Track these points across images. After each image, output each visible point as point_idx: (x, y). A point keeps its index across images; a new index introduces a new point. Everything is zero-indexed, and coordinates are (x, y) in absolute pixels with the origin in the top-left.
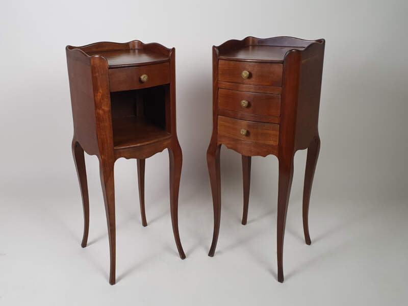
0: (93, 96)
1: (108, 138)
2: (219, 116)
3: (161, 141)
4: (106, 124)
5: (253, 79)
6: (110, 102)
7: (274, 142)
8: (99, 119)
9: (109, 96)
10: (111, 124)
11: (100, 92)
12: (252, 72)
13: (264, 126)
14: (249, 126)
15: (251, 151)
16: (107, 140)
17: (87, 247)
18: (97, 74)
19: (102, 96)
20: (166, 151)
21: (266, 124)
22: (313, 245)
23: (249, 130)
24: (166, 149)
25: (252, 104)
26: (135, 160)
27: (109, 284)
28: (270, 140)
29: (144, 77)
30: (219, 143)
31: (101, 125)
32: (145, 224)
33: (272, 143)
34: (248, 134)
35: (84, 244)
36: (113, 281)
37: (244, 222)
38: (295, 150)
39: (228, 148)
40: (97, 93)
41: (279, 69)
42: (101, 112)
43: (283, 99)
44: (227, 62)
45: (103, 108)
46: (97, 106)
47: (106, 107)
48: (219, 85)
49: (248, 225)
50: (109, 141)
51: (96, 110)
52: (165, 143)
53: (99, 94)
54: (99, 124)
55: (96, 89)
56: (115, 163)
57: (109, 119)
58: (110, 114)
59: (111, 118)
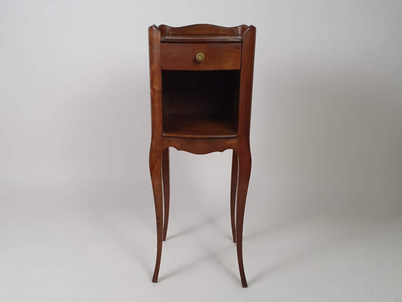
6: (160, 81)
10: (161, 105)
29: (200, 56)
45: (154, 86)
47: (157, 86)
50: (157, 126)
57: (159, 100)
58: (160, 95)
59: (161, 100)
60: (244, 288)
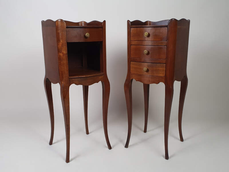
0: (57, 45)
1: (66, 71)
2: (131, 62)
3: (97, 76)
4: (64, 62)
5: (151, 37)
6: (66, 48)
7: (162, 74)
8: (60, 59)
9: (66, 44)
10: (68, 62)
11: (61, 42)
12: (150, 33)
13: (157, 65)
14: (148, 66)
15: (149, 81)
16: (65, 72)
17: (52, 145)
18: (59, 31)
19: (62, 44)
20: (100, 82)
21: (158, 64)
22: (184, 142)
23: (148, 68)
24: (100, 81)
25: (150, 52)
26: (82, 86)
27: (65, 162)
28: (160, 74)
29: (87, 34)
30: (131, 78)
31: (61, 62)
32: (88, 133)
33: (161, 75)
34: (148, 71)
35: (51, 143)
36: (68, 160)
37: (145, 131)
38: (174, 80)
39: (137, 81)
40: (59, 43)
41: (165, 30)
42: (61, 54)
43: (167, 48)
44: (136, 28)
45: (63, 52)
46: (59, 51)
47: (65, 51)
48: (131, 43)
49: (147, 133)
50: (66, 73)
51: (58, 53)
52: (100, 77)
53: (60, 43)
54: (60, 62)
55: (58, 40)
56: (70, 87)
57: (66, 59)
58: (67, 56)
59: (67, 59)
60: (110, 150)
